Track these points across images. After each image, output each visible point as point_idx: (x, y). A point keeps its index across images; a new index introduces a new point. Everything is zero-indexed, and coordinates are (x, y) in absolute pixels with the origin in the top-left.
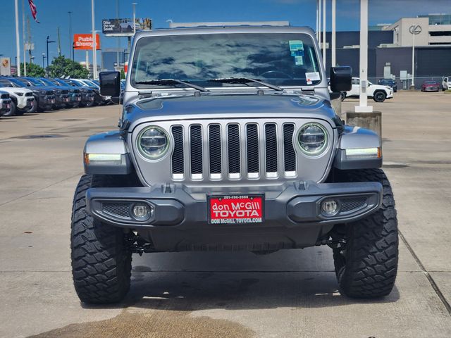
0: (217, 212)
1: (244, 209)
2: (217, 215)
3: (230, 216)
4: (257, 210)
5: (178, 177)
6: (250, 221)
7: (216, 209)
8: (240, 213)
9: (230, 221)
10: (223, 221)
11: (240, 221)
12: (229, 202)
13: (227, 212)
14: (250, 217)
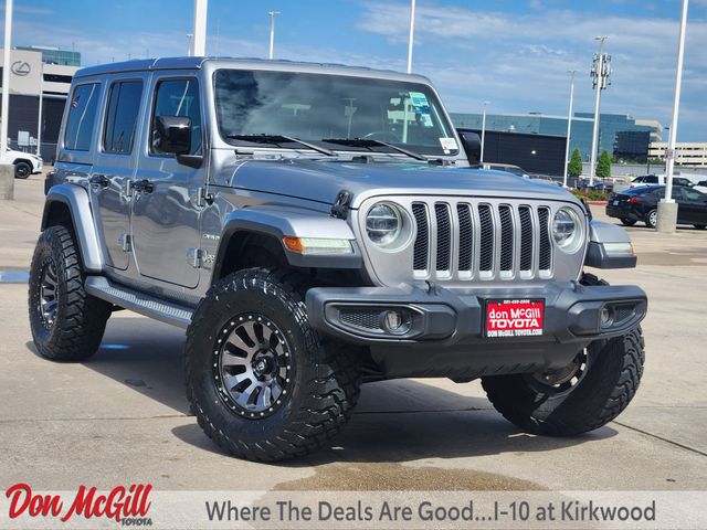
0: (494, 322)
1: (523, 317)
2: (493, 326)
3: (508, 327)
4: (538, 320)
6: (530, 334)
7: (494, 317)
8: (520, 323)
9: (508, 333)
10: (501, 334)
11: (519, 333)
12: (507, 308)
13: (505, 321)
14: (529, 328)
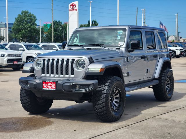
0: (44, 86)
1: (51, 85)
3: (47, 88)
5: (43, 75)
6: (52, 90)
7: (45, 85)
8: (50, 87)
9: (47, 89)
10: (46, 89)
11: (50, 89)
12: (47, 83)
13: (47, 86)
14: (52, 88)
